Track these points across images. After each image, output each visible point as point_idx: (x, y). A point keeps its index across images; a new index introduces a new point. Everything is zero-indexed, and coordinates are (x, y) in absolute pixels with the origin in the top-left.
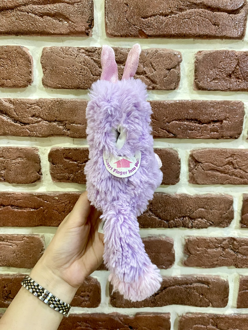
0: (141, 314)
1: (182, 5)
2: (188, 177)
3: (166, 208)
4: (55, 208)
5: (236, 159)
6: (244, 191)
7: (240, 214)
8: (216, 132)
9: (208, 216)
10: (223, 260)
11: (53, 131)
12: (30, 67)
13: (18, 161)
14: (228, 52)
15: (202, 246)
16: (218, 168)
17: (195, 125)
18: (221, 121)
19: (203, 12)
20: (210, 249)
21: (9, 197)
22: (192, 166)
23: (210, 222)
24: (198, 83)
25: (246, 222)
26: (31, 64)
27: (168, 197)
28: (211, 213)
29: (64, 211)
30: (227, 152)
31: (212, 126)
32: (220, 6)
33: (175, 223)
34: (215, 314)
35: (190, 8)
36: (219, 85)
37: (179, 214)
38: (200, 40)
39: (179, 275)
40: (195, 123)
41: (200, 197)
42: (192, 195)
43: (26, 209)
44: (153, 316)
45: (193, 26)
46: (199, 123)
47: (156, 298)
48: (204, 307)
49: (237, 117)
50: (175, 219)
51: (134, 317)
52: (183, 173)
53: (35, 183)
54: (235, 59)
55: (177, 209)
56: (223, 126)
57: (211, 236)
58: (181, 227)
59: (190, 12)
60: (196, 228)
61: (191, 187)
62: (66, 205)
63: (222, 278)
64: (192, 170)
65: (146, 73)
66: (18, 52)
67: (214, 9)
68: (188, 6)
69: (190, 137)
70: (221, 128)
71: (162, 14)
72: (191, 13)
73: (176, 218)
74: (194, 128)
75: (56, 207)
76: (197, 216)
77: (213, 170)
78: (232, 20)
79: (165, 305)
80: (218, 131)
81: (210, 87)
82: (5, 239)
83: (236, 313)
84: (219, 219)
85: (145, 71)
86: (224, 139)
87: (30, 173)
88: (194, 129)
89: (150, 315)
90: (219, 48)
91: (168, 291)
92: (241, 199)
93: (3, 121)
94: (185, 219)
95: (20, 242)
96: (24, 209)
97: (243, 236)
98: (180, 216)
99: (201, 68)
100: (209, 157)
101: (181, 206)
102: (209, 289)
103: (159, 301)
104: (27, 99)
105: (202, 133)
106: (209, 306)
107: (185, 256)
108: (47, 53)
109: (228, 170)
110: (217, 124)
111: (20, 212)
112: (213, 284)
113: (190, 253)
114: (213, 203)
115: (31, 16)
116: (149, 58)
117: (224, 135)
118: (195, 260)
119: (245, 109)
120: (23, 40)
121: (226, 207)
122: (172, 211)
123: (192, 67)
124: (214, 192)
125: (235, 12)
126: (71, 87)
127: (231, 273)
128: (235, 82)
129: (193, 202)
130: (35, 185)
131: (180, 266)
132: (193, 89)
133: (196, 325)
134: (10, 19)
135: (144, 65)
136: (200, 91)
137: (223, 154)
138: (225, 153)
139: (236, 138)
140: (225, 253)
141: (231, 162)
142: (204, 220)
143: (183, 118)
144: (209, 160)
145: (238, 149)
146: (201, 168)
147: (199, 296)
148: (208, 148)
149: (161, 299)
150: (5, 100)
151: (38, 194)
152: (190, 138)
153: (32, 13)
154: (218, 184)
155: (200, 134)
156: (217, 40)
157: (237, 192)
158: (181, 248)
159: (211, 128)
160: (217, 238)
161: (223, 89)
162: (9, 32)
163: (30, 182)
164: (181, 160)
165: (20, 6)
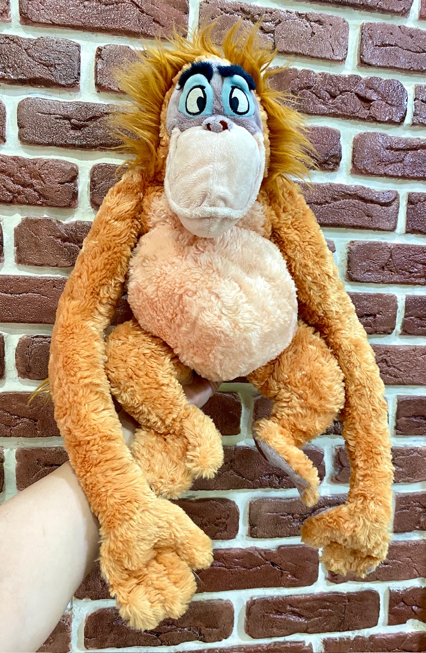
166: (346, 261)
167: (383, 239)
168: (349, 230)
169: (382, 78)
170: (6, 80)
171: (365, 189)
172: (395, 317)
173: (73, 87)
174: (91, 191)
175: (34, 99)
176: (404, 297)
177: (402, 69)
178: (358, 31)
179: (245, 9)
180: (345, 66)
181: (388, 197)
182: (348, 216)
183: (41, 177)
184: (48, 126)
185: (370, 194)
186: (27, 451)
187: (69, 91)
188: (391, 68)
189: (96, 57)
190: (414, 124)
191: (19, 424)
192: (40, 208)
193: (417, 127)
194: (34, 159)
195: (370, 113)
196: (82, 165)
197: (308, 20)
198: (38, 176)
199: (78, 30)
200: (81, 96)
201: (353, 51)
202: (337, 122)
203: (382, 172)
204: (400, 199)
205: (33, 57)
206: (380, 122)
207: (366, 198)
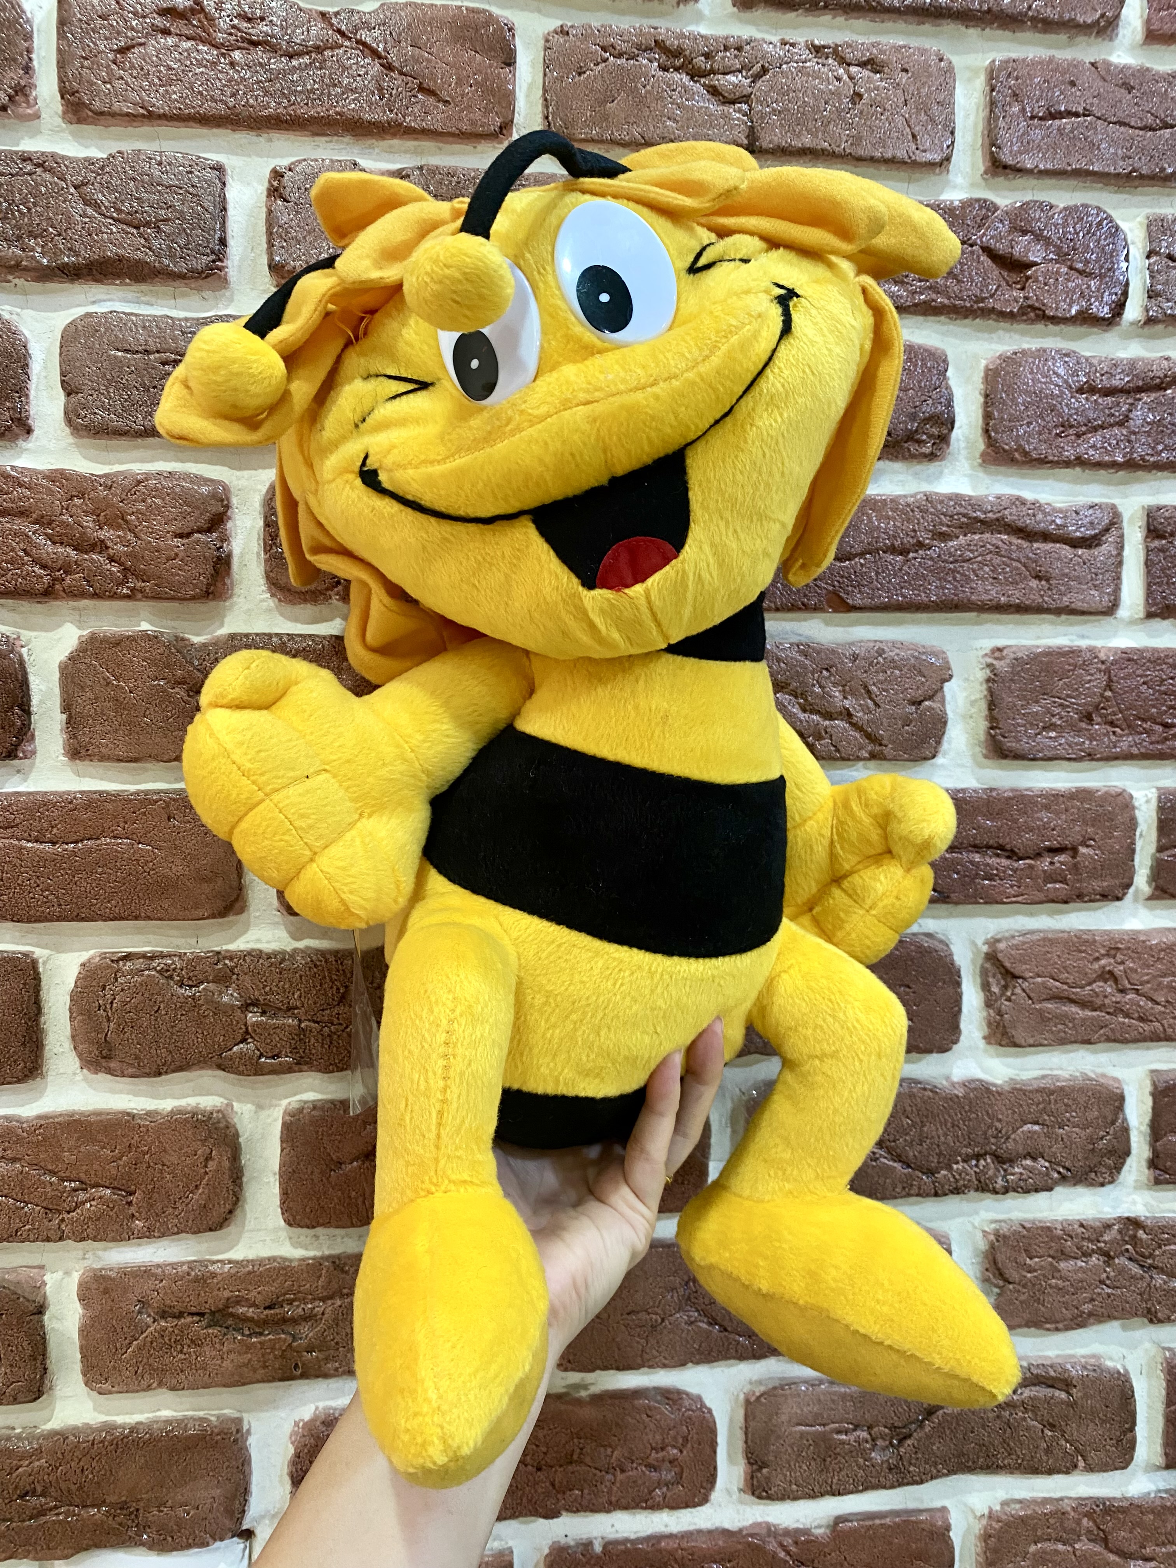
0: (851, 1518)
1: (948, 526)
2: (984, 1024)
3: (925, 1129)
5: (1122, 963)
6: (1152, 1062)
7: (1148, 1139)
8: (1061, 882)
9: (1053, 1150)
10: (1109, 1296)
14: (1081, 651)
15: (1041, 1252)
18: (1074, 851)
20: (1066, 1260)
22: (995, 989)
25: (1169, 1163)
27: (930, 1094)
30: (1095, 941)
33: (954, 1176)
34: (1098, 1499)
37: (966, 1146)
42: (999, 1082)
44: (895, 1523)
46: (1008, 857)
47: (902, 1450)
48: (1059, 1472)
49: (1117, 837)
50: (955, 1167)
51: (828, 1531)
52: (969, 1011)
54: (1100, 671)
56: (1078, 862)
58: (972, 1194)
59: (969, 545)
61: (992, 1056)
63: (1109, 1364)
64: (996, 1001)
65: (850, 715)
70: (1075, 868)
71: (892, 550)
73: (957, 1163)
76: (1021, 1149)
79: (932, 1479)
83: (1162, 1488)
84: (1086, 1158)
85: (848, 709)
89: (883, 1522)
91: (939, 1424)
92: (1148, 1087)
94: (982, 1162)
97: (1164, 1212)
98: (967, 1155)
100: (1048, 960)
101: (970, 1120)
102: (1072, 1405)
103: (913, 1461)
106: (1076, 1466)
110: (1062, 858)
112: (1083, 1384)
114: (1066, 1105)
116: (859, 673)
117: (1085, 892)
118: (1021, 1302)
119: (1137, 812)
121: (1105, 1117)
122: (943, 1139)
127: (1133, 1347)
128: (1105, 735)
133: (1039, 1545)
135: (844, 691)
139: (1118, 899)
140: (1112, 1274)
141: (1111, 973)
142: (1042, 1161)
144: (1045, 967)
145: (1126, 932)
147: (1043, 1431)
148: (1041, 932)
149: (920, 1456)
152: (986, 903)
154: (1075, 1042)
157: (1130, 1066)
159: (1045, 871)
164: (963, 973)
166: (983, 705)
167: (1083, 637)
168: (985, 616)
169: (1053, 202)
170: (26, 269)
171: (1023, 503)
172: (1131, 851)
173: (206, 277)
174: (266, 552)
175: (105, 315)
176: (1153, 795)
177: (1108, 175)
178: (980, 82)
179: (668, 43)
180: (951, 176)
181: (1092, 523)
182: (983, 579)
183: (127, 522)
184: (143, 385)
185: (1040, 516)
186: (110, 1278)
187: (199, 290)
188: (1079, 173)
189: (269, 196)
190: (1150, 321)
191: (83, 1203)
192: (130, 604)
193: (1160, 327)
194: (106, 475)
195: (1026, 298)
196: (242, 483)
197: (843, 61)
198: (118, 520)
199: (218, 126)
200: (231, 300)
201: (969, 138)
202: (938, 326)
203: (1069, 453)
204: (1125, 524)
205: (97, 206)
206: (1055, 320)
207: (1030, 528)
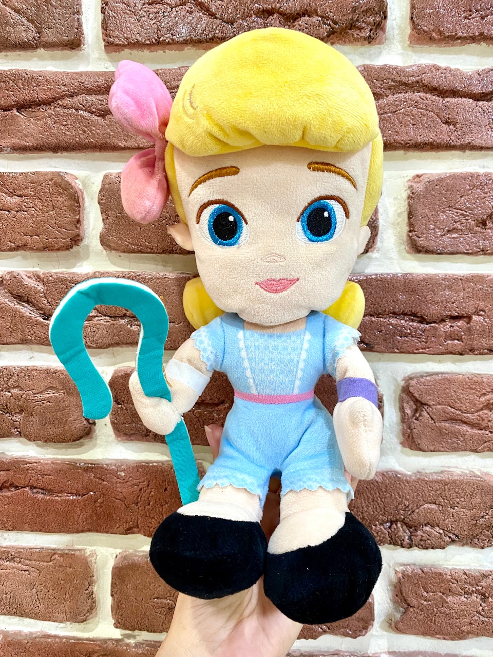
4: (118, 495)
11: (118, 335)
12: (77, 213)
13: (48, 396)
16: (465, 417)
17: (411, 326)
19: (423, 99)
21: (28, 469)
23: (451, 536)
24: (417, 238)
26: (79, 207)
28: (453, 516)
29: (138, 503)
31: (448, 327)
32: (458, 86)
35: (395, 92)
36: (460, 243)
38: (417, 154)
39: (385, 652)
40: (413, 321)
41: (427, 479)
43: (60, 495)
45: (403, 127)
53: (81, 440)
55: (377, 504)
57: (454, 567)
60: (419, 548)
62: (141, 490)
66: (55, 183)
67: (445, 93)
68: (390, 89)
69: (402, 350)
72: (397, 103)
74: (409, 331)
75: (121, 494)
77: (453, 420)
78: (484, 113)
80: (461, 338)
81: (441, 246)
82: (16, 557)
86: (476, 355)
87: (71, 421)
88: (409, 334)
90: (457, 168)
93: (22, 317)
95: (45, 564)
96: (57, 496)
99: (421, 210)
104: (71, 273)
105: (426, 342)
107: (397, 610)
108: (112, 185)
109: (486, 421)
111: (47, 501)
113: (408, 605)
115: (82, 116)
120: (66, 160)
123: (403, 207)
124: (457, 467)
125: (489, 97)
126: (156, 251)
129: (412, 490)
130: (82, 445)
131: (386, 631)
132: (406, 251)
134: (43, 122)
136: (420, 255)
137: (474, 386)
138: (479, 385)
143: (385, 311)
146: (428, 416)
150: (28, 275)
151: (85, 464)
153: (85, 110)
155: (423, 343)
156: (453, 152)
158: (388, 589)
160: (467, 572)
161: (470, 251)
162: (41, 146)
163: (70, 440)
165: (62, 97)
